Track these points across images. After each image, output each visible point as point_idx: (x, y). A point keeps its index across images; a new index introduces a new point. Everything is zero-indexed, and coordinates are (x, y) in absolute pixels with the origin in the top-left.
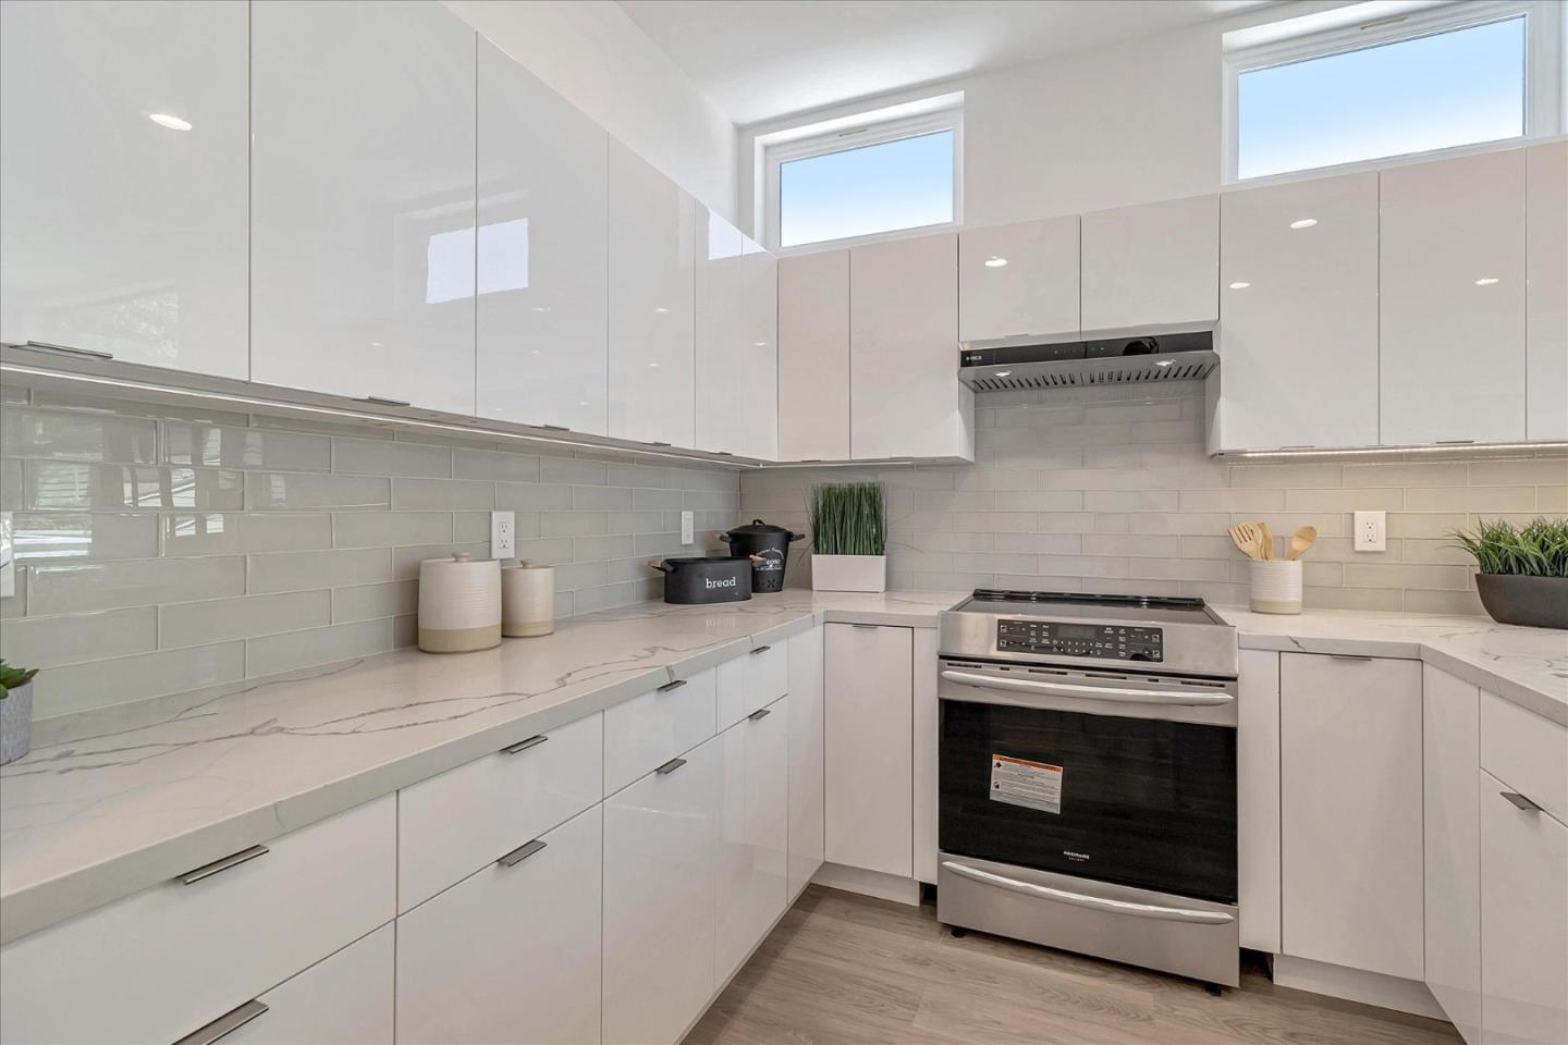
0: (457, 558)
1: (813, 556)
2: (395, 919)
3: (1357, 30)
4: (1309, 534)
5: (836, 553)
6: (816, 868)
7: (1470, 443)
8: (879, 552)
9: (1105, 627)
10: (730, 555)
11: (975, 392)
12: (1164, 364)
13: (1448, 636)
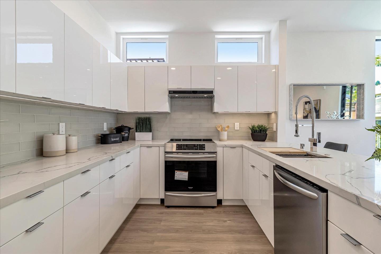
0: (54, 134)
1: (136, 133)
2: (63, 207)
3: (235, 39)
4: (228, 127)
5: (141, 132)
6: (138, 200)
7: (250, 112)
8: (150, 131)
9: (195, 144)
10: (115, 133)
11: (171, 98)
12: (205, 96)
13: (246, 143)
